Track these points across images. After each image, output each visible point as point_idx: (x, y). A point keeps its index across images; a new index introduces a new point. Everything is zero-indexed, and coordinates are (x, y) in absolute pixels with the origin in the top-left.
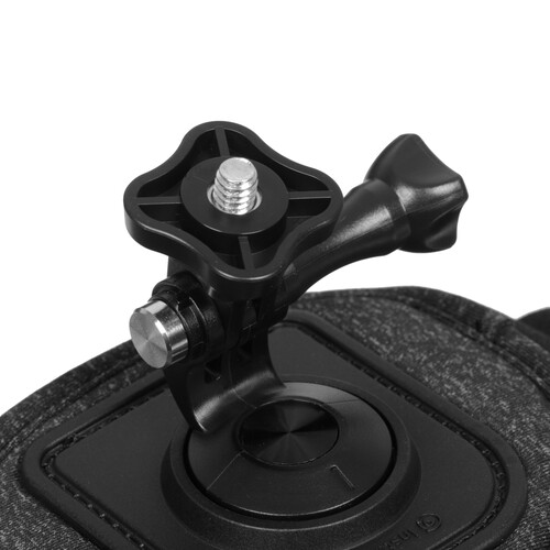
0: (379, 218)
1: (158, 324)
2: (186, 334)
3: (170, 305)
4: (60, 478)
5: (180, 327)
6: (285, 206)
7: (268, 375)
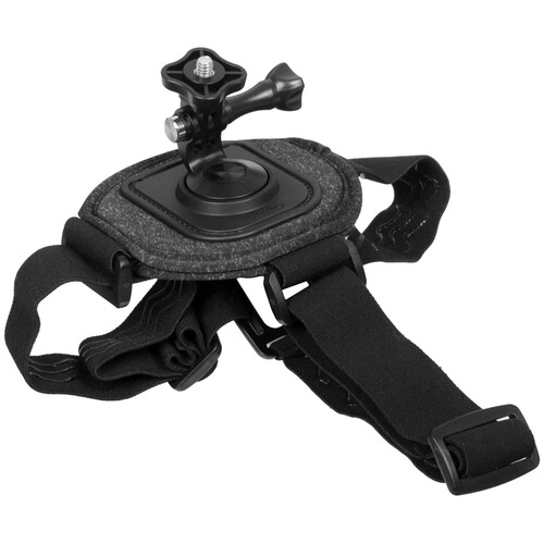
0: (268, 93)
1: (175, 124)
2: (185, 129)
3: (180, 117)
4: (136, 191)
5: (183, 126)
6: (223, 76)
7: (221, 153)
